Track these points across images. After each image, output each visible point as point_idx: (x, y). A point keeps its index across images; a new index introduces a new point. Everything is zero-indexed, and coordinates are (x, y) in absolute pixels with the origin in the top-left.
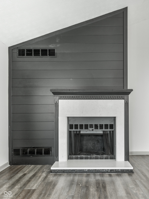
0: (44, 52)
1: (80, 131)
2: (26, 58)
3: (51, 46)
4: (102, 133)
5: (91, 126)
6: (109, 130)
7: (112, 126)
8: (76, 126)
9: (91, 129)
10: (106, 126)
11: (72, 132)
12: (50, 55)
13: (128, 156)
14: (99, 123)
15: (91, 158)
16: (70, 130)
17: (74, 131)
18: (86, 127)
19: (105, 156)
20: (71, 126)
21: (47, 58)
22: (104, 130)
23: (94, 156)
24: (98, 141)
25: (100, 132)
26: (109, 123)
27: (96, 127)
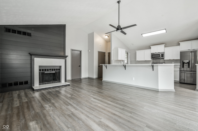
0: (25, 34)
1: (44, 72)
5: (50, 70)
6: (58, 71)
7: (59, 70)
8: (43, 70)
9: (50, 71)
10: (57, 69)
11: (40, 73)
12: (28, 35)
13: (66, 81)
14: (54, 68)
15: (50, 83)
16: (40, 72)
17: (41, 72)
18: (48, 70)
19: (56, 81)
20: (40, 70)
21: (27, 37)
22: (56, 71)
23: (52, 82)
24: (51, 76)
25: (54, 72)
26: (58, 68)
27: (52, 70)
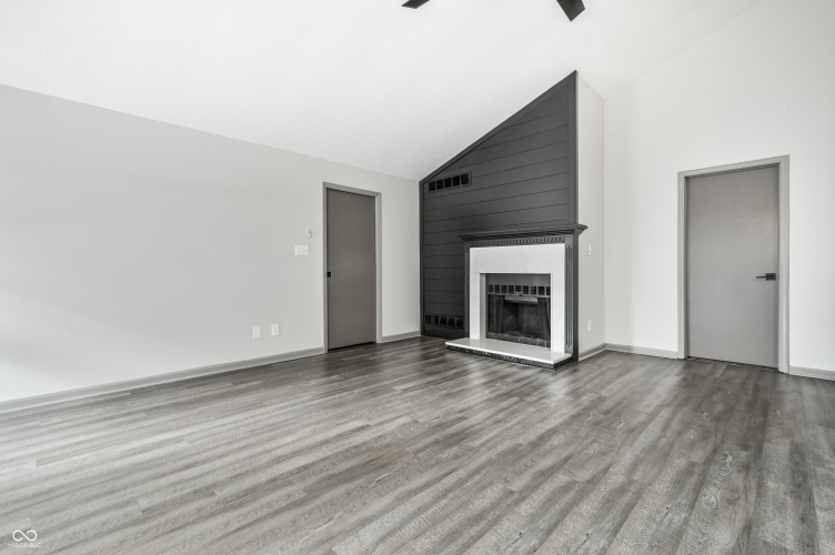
1: (505, 297)
2: (438, 193)
3: (464, 171)
4: (536, 300)
5: (518, 288)
6: (545, 295)
8: (497, 289)
9: (519, 294)
10: (541, 290)
12: (462, 183)
16: (490, 293)
17: (495, 296)
18: (511, 289)
21: (461, 188)
22: (537, 296)
25: (532, 299)
27: (526, 290)
